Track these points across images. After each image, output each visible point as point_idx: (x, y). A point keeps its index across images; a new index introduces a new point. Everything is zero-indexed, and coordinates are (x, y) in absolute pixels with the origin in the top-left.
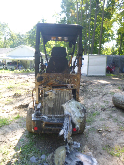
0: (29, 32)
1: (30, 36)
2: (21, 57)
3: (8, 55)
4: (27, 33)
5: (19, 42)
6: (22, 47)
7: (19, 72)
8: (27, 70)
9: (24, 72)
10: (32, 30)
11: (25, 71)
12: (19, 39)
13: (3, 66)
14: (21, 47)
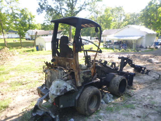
0: (143, 10)
1: (144, 14)
2: (127, 36)
3: (115, 36)
4: (141, 12)
5: (133, 22)
6: (129, 27)
7: (118, 51)
8: (126, 50)
9: (123, 51)
10: (146, 7)
11: (125, 51)
12: (133, 19)
13: (110, 45)
14: (127, 27)
